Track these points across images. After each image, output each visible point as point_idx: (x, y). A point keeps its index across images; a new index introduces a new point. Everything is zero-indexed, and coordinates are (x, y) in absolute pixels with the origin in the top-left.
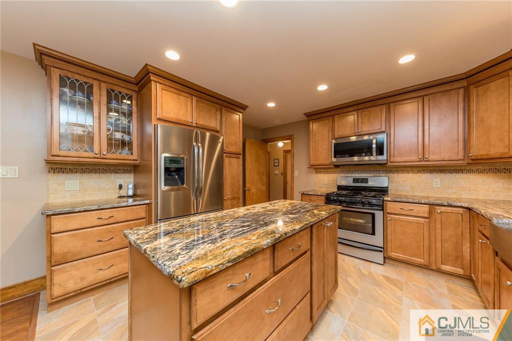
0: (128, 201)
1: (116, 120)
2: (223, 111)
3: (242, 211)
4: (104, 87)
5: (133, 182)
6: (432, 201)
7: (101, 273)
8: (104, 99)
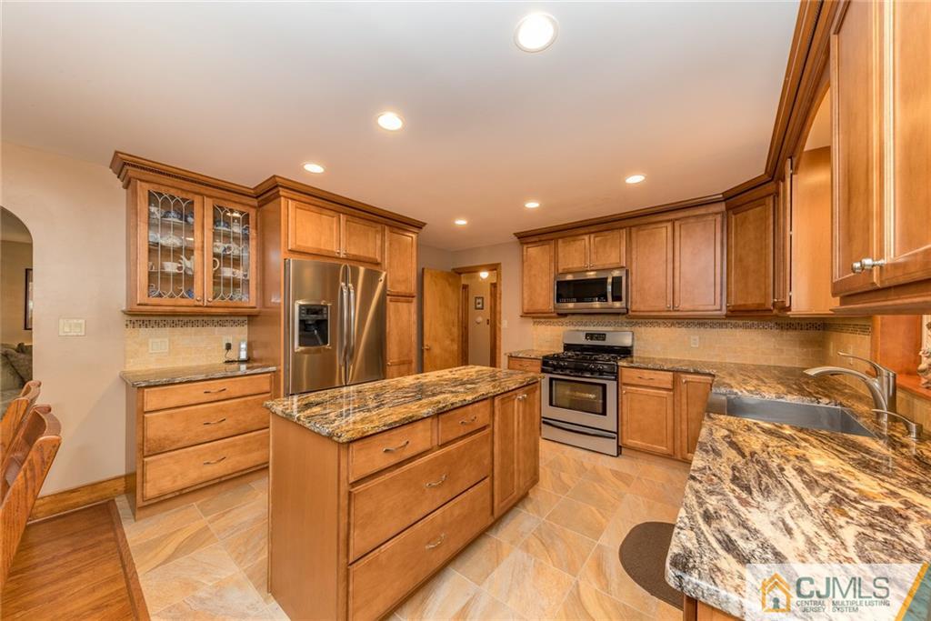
0: (239, 369)
1: (225, 250)
2: (387, 232)
3: (409, 380)
4: (209, 203)
5: (247, 339)
6: (677, 366)
7: (209, 468)
8: (209, 221)
